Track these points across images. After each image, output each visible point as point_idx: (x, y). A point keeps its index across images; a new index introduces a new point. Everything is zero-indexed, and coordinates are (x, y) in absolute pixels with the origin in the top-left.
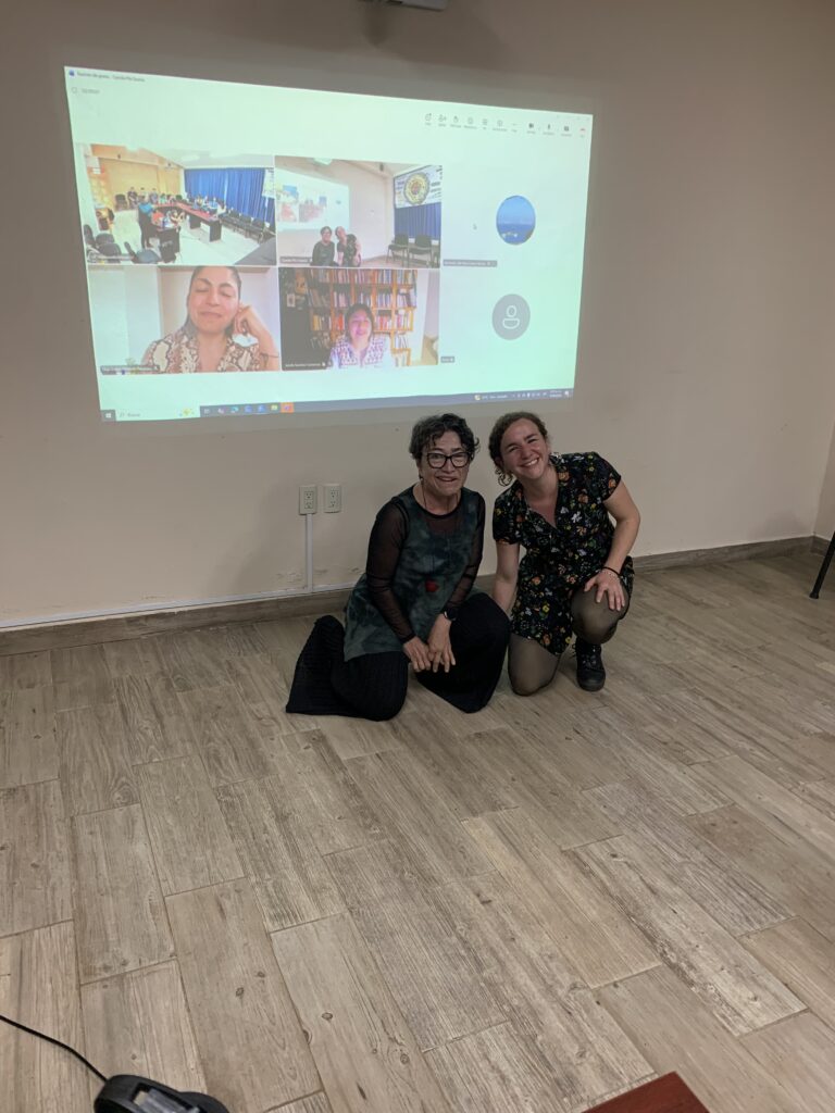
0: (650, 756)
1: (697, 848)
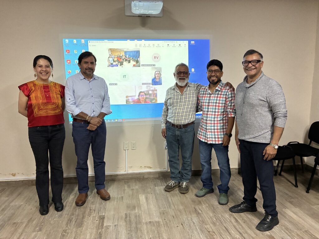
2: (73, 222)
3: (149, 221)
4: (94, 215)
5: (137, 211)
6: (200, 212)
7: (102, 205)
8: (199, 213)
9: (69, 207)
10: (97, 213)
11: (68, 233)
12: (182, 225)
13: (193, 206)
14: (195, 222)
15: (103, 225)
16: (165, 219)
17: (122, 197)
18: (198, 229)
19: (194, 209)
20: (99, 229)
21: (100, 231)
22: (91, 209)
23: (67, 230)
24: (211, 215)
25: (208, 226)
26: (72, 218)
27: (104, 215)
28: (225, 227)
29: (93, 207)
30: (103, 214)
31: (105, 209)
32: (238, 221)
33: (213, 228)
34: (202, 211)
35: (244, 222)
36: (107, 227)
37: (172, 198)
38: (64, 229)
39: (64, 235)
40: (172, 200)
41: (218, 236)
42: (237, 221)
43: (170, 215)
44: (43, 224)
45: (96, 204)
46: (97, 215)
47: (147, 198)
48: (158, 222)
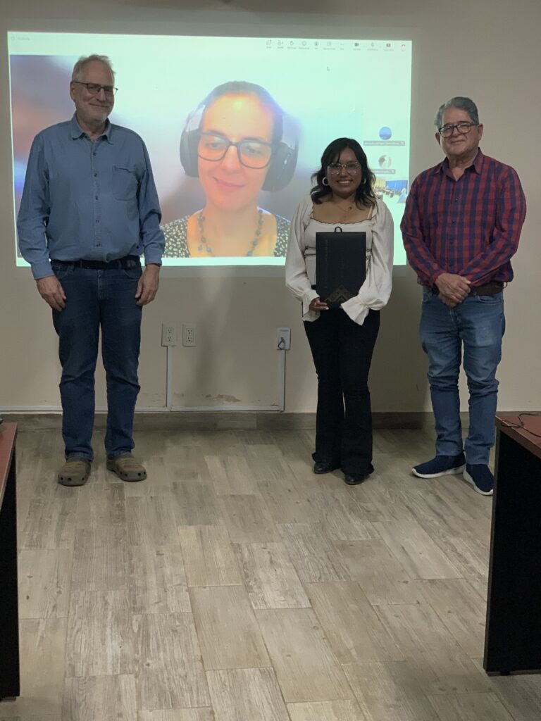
0: (349, 516)
1: (325, 552)
2: (49, 490)
3: (232, 493)
4: (98, 482)
5: (200, 479)
10: (102, 481)
11: (45, 504)
12: (308, 501)
14: (339, 498)
15: (121, 496)
16: (268, 493)
17: (162, 458)
18: (344, 507)
20: (114, 500)
21: (116, 503)
25: (369, 505)
26: (46, 485)
27: (122, 484)
28: (408, 507)
32: (441, 500)
33: (379, 507)
35: (456, 502)
36: (134, 499)
37: (291, 464)
39: (37, 506)
40: (289, 466)
41: (387, 517)
42: (439, 499)
43: (283, 488)
46: (105, 481)
47: (224, 463)
48: (253, 497)
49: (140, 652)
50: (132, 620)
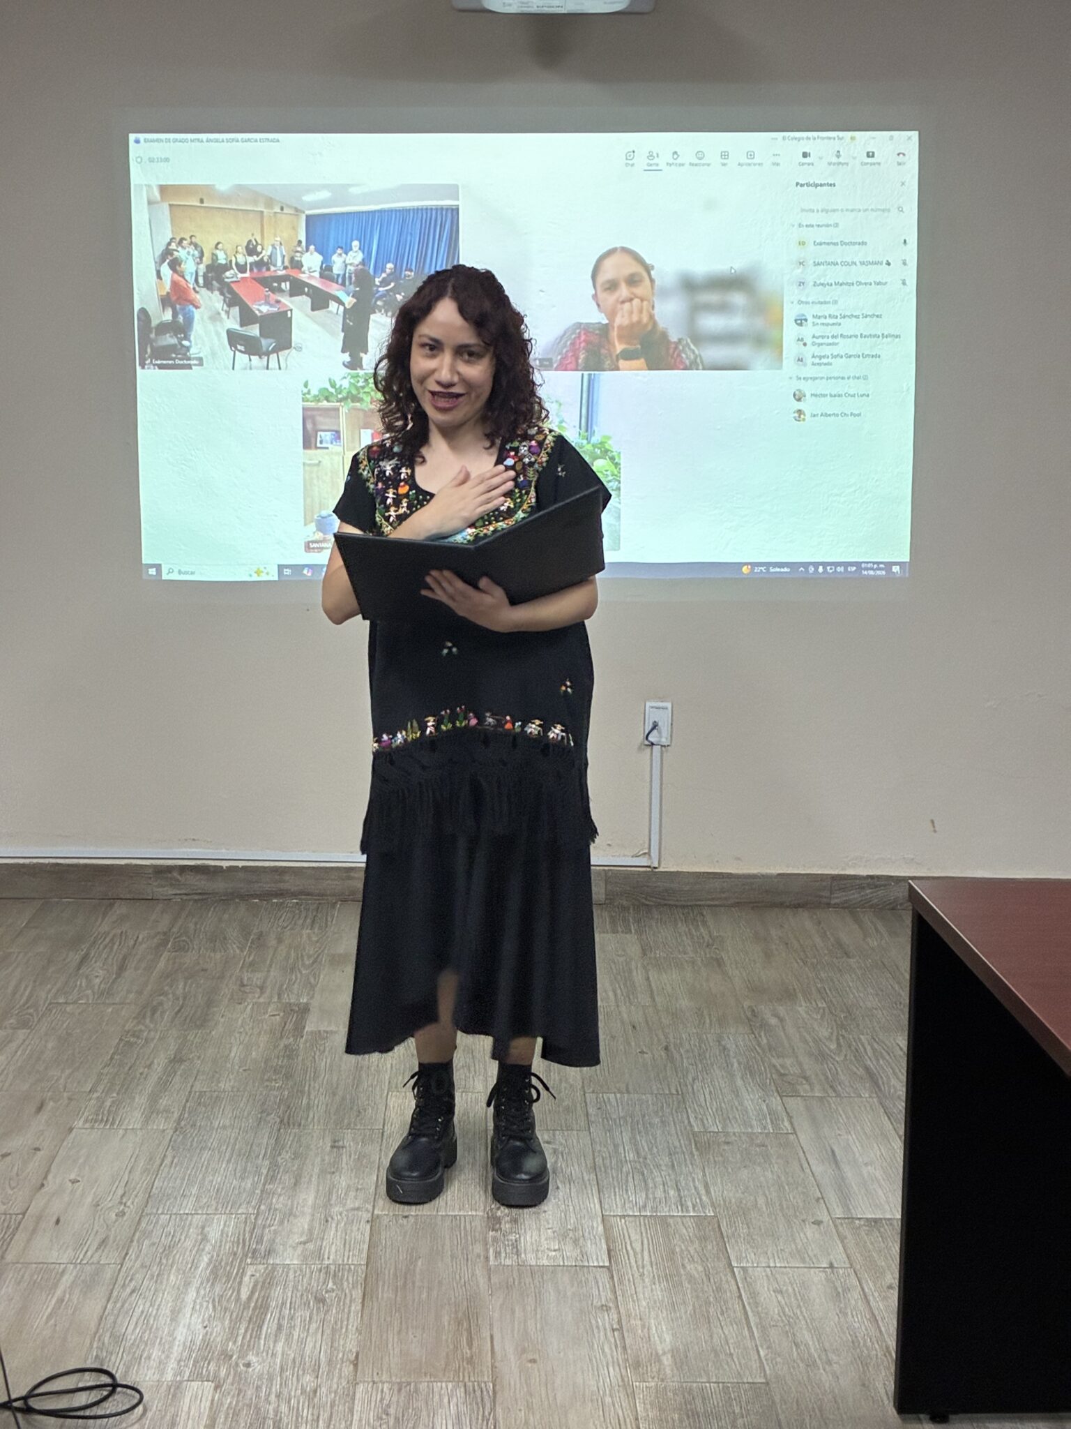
1: (670, 1154)
2: (163, 1013)
4: (262, 1000)
6: (773, 1021)
7: (299, 975)
8: (764, 1025)
9: (139, 972)
10: (271, 997)
11: (147, 1041)
12: (666, 1048)
13: (746, 1004)
14: (731, 1046)
15: (299, 1030)
18: (736, 1064)
19: (749, 1014)
20: (281, 1037)
21: (285, 1042)
22: (245, 982)
23: (141, 1031)
24: (824, 1033)
25: (788, 1062)
26: (161, 1004)
27: (307, 1004)
28: (868, 1069)
29: (257, 978)
30: (304, 1000)
31: (313, 987)
33: (806, 1067)
34: (781, 1020)
36: (319, 1036)
37: (653, 975)
38: (126, 1028)
39: (130, 1045)
40: (648, 978)
41: (817, 1087)
43: (623, 1022)
44: (31, 1011)
45: (269, 971)
46: (275, 999)
49: (240, 1338)
50: (243, 1274)
